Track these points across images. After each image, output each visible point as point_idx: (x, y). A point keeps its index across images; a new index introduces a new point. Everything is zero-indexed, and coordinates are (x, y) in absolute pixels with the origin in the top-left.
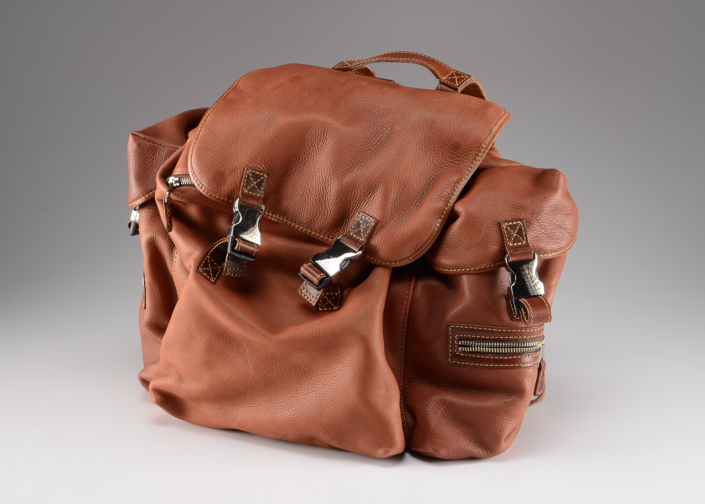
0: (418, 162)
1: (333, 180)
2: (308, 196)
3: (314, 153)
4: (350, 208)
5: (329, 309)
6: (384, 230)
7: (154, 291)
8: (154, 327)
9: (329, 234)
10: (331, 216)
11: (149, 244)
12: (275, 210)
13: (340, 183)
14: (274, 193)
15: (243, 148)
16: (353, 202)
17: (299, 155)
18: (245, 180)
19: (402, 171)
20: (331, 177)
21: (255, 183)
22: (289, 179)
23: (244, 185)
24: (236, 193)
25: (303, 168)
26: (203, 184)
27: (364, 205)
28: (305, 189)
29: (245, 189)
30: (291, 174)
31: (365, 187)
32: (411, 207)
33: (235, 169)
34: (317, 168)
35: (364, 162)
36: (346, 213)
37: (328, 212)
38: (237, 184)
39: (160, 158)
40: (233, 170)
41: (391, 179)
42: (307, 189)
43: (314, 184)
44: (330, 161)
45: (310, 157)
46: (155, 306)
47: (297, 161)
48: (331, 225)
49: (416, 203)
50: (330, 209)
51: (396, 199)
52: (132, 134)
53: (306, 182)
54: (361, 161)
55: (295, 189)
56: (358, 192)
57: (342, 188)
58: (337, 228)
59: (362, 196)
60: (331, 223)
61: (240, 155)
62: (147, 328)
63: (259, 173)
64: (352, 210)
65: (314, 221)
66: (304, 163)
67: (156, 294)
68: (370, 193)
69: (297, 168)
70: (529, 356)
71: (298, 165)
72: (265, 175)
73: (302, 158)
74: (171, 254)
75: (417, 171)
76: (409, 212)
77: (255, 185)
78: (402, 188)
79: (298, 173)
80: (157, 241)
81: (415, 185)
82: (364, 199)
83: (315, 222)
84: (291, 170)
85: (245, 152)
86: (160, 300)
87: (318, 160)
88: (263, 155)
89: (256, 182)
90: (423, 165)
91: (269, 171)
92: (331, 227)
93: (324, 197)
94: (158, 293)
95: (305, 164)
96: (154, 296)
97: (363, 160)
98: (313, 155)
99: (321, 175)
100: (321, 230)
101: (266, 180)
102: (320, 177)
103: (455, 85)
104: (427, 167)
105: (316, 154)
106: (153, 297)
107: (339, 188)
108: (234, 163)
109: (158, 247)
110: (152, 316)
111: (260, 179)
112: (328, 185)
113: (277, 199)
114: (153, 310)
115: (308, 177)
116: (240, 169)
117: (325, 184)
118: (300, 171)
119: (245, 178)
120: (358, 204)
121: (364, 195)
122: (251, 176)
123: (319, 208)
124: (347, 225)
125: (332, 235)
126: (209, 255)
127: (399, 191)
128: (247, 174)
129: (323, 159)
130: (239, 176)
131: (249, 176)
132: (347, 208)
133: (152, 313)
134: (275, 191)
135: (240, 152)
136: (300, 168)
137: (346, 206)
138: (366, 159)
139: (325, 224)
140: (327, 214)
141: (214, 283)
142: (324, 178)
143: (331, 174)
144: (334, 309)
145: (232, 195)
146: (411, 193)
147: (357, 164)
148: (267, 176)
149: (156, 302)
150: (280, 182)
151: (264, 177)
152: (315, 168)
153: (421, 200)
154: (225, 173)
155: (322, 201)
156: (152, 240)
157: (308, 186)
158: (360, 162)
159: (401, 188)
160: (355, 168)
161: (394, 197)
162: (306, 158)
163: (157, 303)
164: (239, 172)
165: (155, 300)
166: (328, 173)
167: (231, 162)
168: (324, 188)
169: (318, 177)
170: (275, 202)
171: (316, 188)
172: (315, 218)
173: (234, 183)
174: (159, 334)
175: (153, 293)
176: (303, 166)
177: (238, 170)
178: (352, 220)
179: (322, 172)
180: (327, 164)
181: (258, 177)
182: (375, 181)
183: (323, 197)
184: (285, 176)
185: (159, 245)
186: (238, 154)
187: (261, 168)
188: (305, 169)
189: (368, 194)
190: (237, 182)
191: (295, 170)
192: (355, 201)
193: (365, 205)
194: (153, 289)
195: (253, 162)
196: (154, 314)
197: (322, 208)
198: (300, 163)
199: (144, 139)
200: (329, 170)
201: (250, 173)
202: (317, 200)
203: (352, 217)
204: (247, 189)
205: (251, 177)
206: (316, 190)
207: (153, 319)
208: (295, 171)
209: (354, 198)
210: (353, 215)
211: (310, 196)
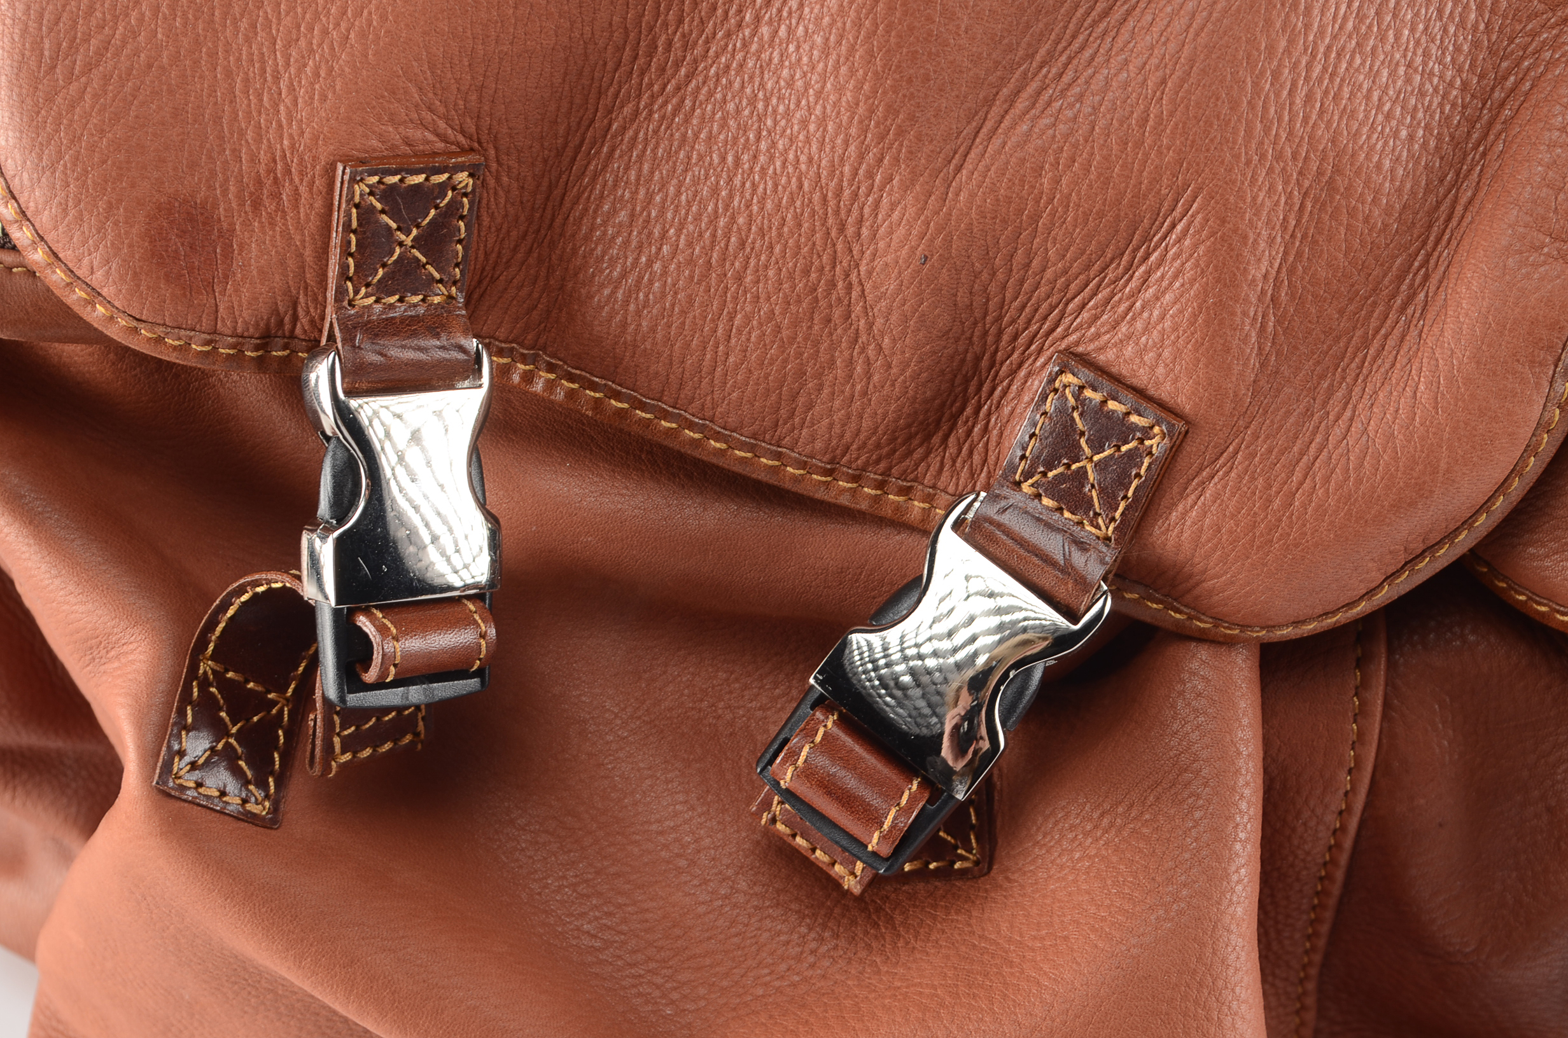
0: (1395, 16)
1: (890, 194)
2: (739, 278)
3: (740, 11)
4: (1000, 333)
5: (932, 866)
6: (1227, 473)
9: (887, 473)
10: (893, 385)
12: (541, 341)
13: (937, 213)
14: (523, 249)
15: (302, 43)
16: (1016, 304)
17: (651, 29)
18: (349, 242)
19: (1309, 98)
20: (870, 175)
21: (408, 241)
22: (605, 167)
23: (344, 268)
24: (308, 312)
25: (683, 101)
26: (94, 284)
27: (1085, 315)
28: (714, 236)
29: (356, 292)
30: (614, 137)
31: (1091, 224)
32: (1375, 303)
33: (276, 178)
34: (775, 111)
35: (1064, 58)
36: (978, 359)
37: (868, 362)
38: (302, 267)
40: (259, 182)
41: (1248, 162)
42: (727, 236)
43: (769, 205)
44: (852, 72)
45: (720, 34)
47: (641, 61)
48: (894, 432)
49: (1400, 279)
50: (880, 348)
51: (1284, 274)
53: (715, 191)
54: (1042, 51)
55: (651, 233)
56: (1047, 250)
57: (948, 242)
58: (928, 438)
59: (1073, 271)
60: (896, 421)
61: (291, 89)
63: (420, 178)
64: (1015, 337)
65: (792, 415)
66: (683, 71)
68: (1122, 254)
69: (645, 97)
71: (651, 85)
72: (462, 177)
73: (669, 44)
75: (1393, 74)
76: (1366, 343)
77: (413, 247)
78: (1316, 200)
79: (656, 132)
81: (1387, 164)
82: (1087, 285)
83: (797, 420)
84: (610, 112)
85: (317, 68)
87: (776, 60)
88: (432, 67)
89: (415, 232)
90: (1421, 26)
91: (480, 143)
92: (893, 440)
93: (840, 285)
95: (689, 77)
97: (1057, 42)
98: (739, 25)
99: (803, 158)
100: (834, 458)
101: (471, 203)
102: (803, 167)
104: (1445, 30)
105: (758, 19)
107: (932, 240)
108: (259, 139)
111: (437, 207)
112: (860, 221)
113: (547, 278)
115: (723, 159)
116: (302, 174)
117: (837, 212)
118: (663, 117)
119: (347, 228)
120: (1052, 308)
121: (1088, 267)
122: (379, 206)
123: (816, 344)
124: (989, 414)
125: (903, 476)
126: (212, 658)
127: (1298, 221)
128: (357, 206)
129: (805, 60)
130: (307, 215)
131: (366, 213)
132: (985, 333)
134: (530, 238)
135: (288, 64)
136: (666, 103)
137: (975, 323)
138: (1074, 37)
139: (858, 432)
140: (868, 375)
141: (272, 822)
142: (832, 174)
143: (870, 157)
144: (957, 866)
145: (281, 323)
146: (1366, 220)
147: (1025, 73)
148: (471, 181)
150: (551, 188)
151: (454, 189)
152: (760, 105)
153: (1429, 255)
154: (215, 206)
155: (831, 306)
157: (733, 219)
158: (1038, 58)
159: (1309, 205)
160: (1011, 101)
161: (1271, 265)
162: (695, 43)
164: (303, 189)
166: (852, 148)
167: (242, 134)
168: (834, 234)
169: (790, 169)
170: (536, 295)
171: (780, 235)
172: (794, 397)
173: (282, 263)
176: (678, 88)
177: (291, 180)
178: (1014, 388)
179: (808, 141)
180: (840, 90)
181: (421, 197)
182: (1149, 190)
183: (832, 284)
184: (577, 153)
186: (277, 78)
187: (428, 142)
188: (693, 110)
189: (1112, 260)
190: (301, 255)
191: (636, 113)
192: (1029, 299)
193: (1096, 318)
195: (379, 119)
197: (833, 347)
198: (662, 70)
200: (853, 131)
201: (371, 193)
202: (799, 301)
203: (1013, 373)
204: (368, 285)
205: (383, 211)
206: (785, 246)
208: (633, 120)
209: (1022, 282)
210: (1020, 365)
211: (749, 279)
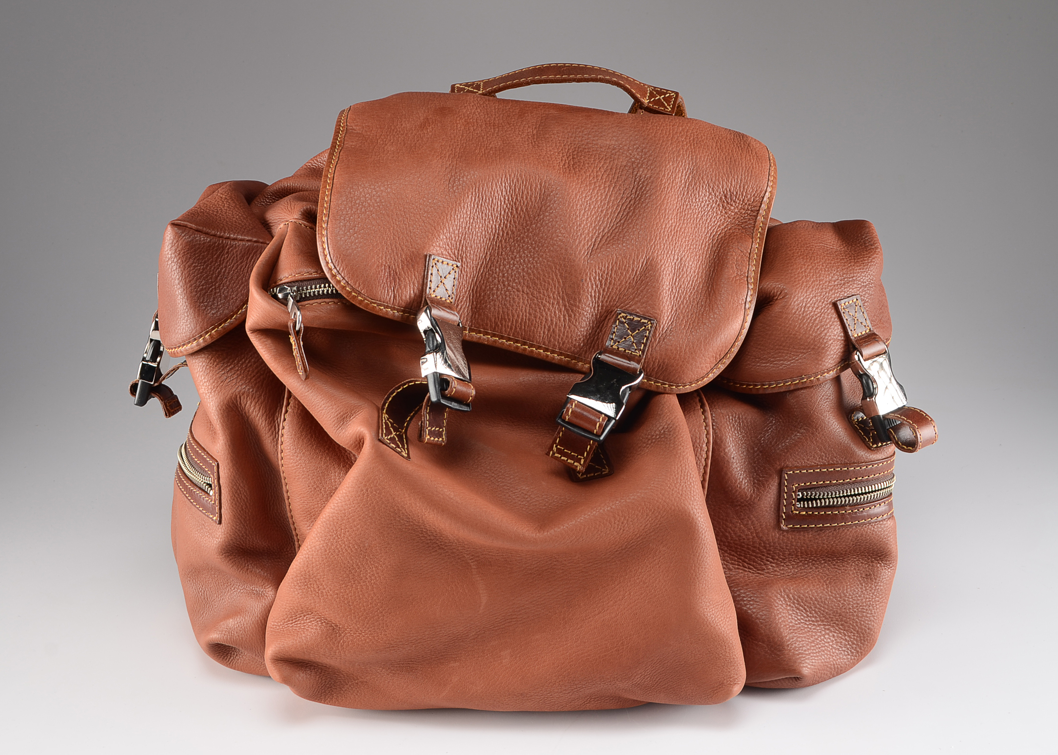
5: (596, 475)
7: (240, 491)
8: (236, 553)
11: (229, 411)
39: (232, 261)
46: (241, 517)
52: (174, 224)
62: (223, 556)
67: (243, 497)
70: (880, 505)
74: (272, 422)
80: (243, 405)
86: (250, 504)
94: (247, 494)
96: (240, 499)
103: (666, 110)
106: (238, 500)
109: (244, 415)
110: (234, 535)
114: (238, 524)
126: (385, 413)
133: (236, 529)
141: (408, 459)
144: (603, 474)
149: (243, 509)
156: (233, 403)
163: (246, 511)
165: (242, 506)
174: (245, 564)
175: (239, 495)
185: (247, 411)
194: (238, 489)
196: (239, 530)
199: (197, 231)
207: (238, 538)
